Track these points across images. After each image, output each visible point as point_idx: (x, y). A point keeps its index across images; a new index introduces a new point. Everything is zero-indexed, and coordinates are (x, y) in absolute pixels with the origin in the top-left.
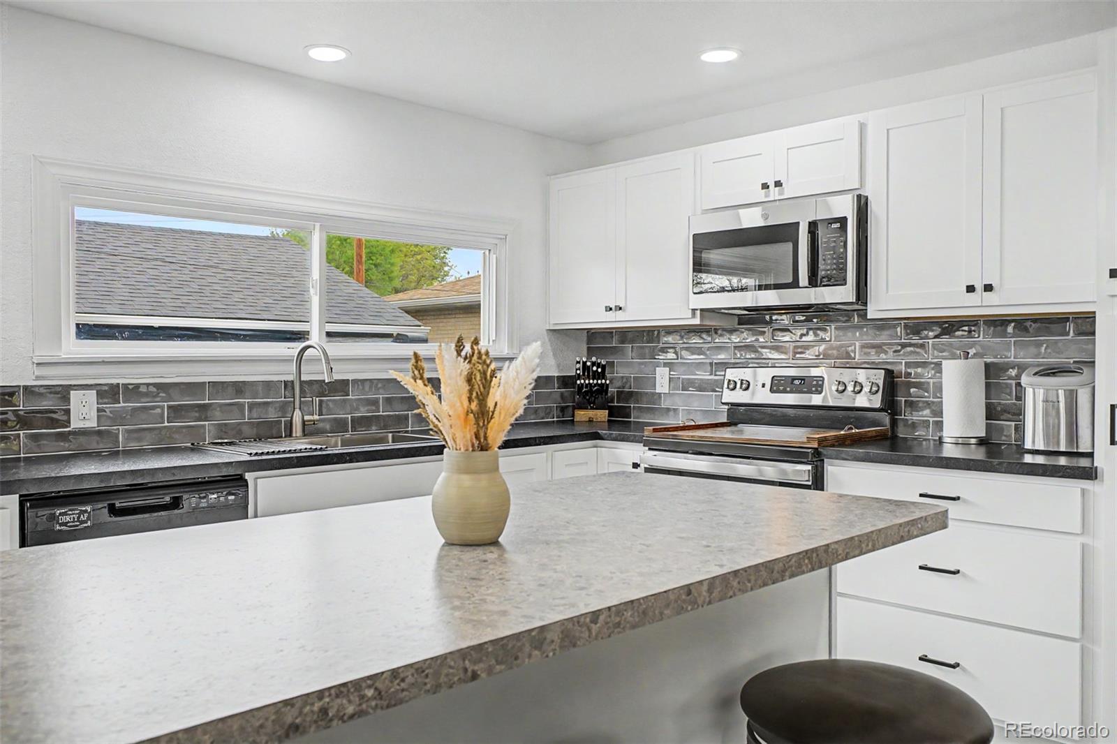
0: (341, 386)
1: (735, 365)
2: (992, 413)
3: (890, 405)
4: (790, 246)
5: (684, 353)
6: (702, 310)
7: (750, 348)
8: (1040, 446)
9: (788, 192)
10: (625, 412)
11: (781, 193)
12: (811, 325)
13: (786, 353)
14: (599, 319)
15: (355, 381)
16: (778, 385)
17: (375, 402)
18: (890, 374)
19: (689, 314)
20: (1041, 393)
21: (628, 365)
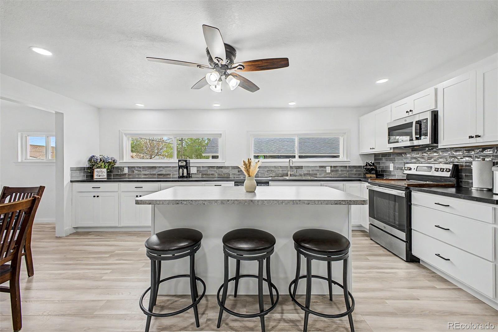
0: (301, 167)
3: (457, 176)
4: (411, 128)
6: (393, 148)
7: (415, 158)
9: (414, 113)
11: (412, 113)
12: (433, 151)
13: (425, 159)
15: (304, 166)
17: (310, 171)
18: (454, 166)
19: (389, 149)
21: (383, 163)
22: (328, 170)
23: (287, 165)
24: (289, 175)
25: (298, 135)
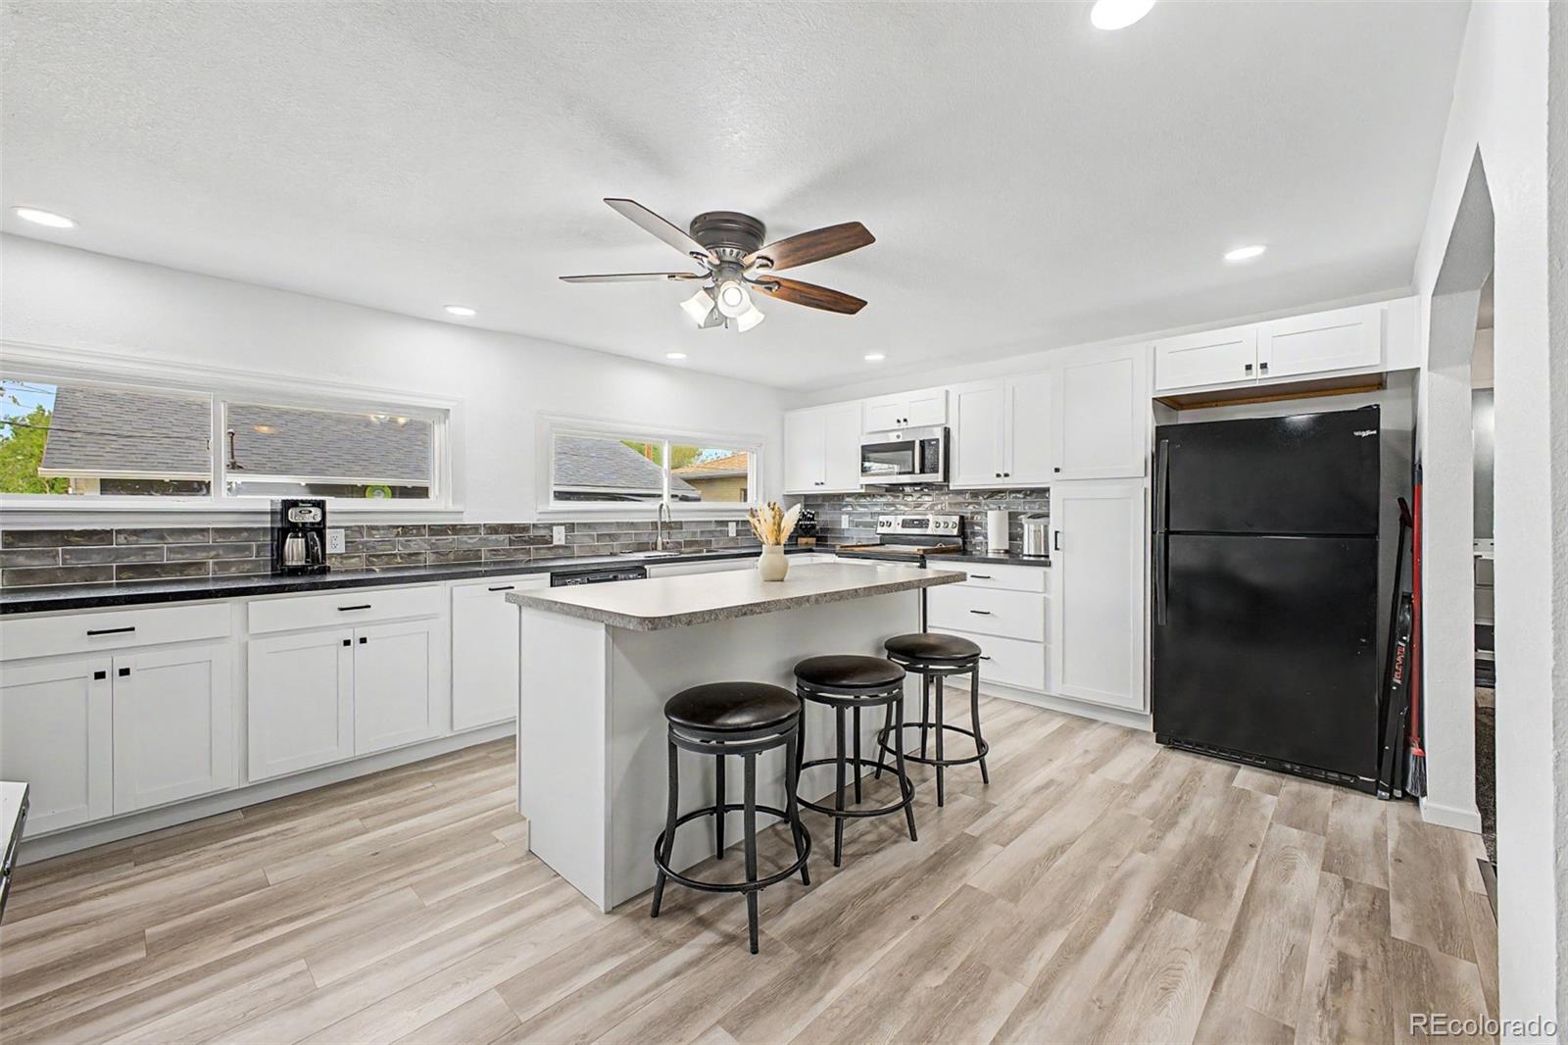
0: (680, 525)
1: (884, 514)
2: (1011, 538)
3: (962, 533)
4: (910, 452)
5: (857, 507)
6: (866, 485)
7: (891, 504)
8: (1032, 552)
9: (910, 424)
10: (825, 539)
11: (906, 425)
12: (922, 493)
13: (908, 507)
14: (811, 489)
15: (686, 522)
16: (905, 524)
17: (694, 533)
18: (962, 518)
19: (859, 487)
20: (1032, 527)
21: (826, 514)
22: (732, 530)
23: (655, 518)
24: (660, 547)
25: (671, 439)
